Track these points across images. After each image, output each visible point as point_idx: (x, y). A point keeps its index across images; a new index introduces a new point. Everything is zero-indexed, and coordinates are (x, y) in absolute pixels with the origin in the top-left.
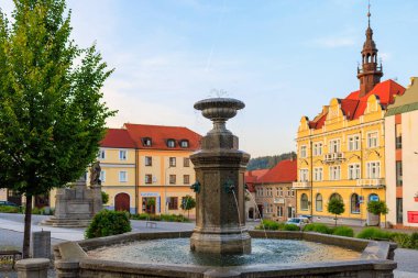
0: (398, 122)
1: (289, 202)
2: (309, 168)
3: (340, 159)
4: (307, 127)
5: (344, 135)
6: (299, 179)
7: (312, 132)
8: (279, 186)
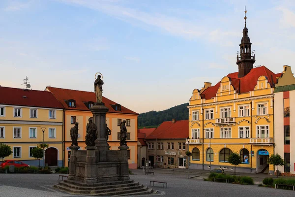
0: (286, 97)
1: (181, 154)
2: (201, 129)
3: (232, 122)
4: (198, 97)
5: (234, 105)
6: (191, 137)
7: (204, 101)
8: (171, 142)
